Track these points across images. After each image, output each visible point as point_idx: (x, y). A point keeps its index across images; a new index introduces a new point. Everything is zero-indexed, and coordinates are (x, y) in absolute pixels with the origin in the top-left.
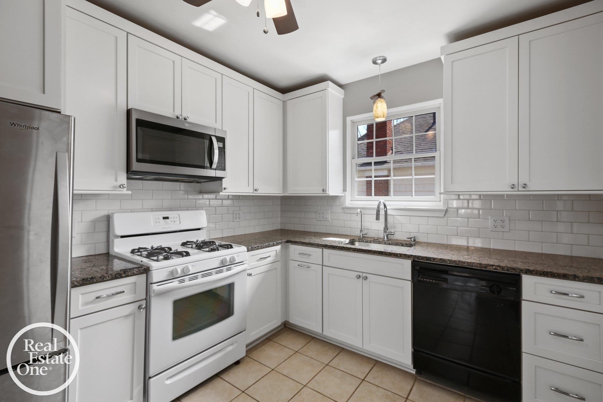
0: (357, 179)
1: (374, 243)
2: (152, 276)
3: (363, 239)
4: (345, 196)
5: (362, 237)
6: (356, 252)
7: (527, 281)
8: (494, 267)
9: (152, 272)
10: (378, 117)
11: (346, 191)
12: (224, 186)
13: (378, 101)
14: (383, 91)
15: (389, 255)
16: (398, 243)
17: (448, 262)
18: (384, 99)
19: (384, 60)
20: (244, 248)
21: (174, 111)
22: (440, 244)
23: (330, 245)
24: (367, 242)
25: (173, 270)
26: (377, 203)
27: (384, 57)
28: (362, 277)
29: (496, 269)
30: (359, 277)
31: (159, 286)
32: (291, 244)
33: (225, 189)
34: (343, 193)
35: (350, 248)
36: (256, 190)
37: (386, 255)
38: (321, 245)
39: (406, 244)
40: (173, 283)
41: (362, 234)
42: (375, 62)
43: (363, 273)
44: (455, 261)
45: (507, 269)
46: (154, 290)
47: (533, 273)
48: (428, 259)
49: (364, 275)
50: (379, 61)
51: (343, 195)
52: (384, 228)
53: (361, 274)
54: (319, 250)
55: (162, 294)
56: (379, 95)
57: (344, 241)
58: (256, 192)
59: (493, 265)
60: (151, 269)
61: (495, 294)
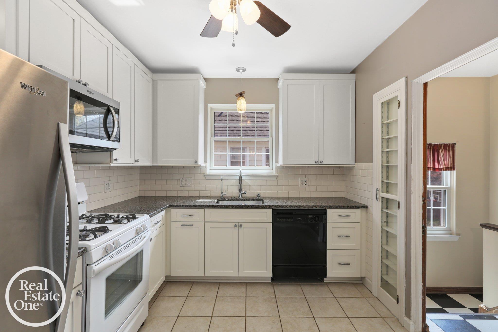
0: (214, 153)
1: (234, 201)
2: (92, 256)
3: (223, 199)
4: (206, 166)
5: (223, 197)
6: (234, 208)
7: (330, 212)
8: (316, 207)
9: (91, 252)
10: (242, 110)
11: (207, 162)
12: (114, 157)
13: (241, 99)
14: (244, 92)
15: (258, 207)
16: (250, 199)
17: (294, 207)
18: (245, 98)
19: (244, 70)
20: (147, 216)
21: (73, 75)
22: (275, 197)
23: (212, 205)
24: (228, 201)
25: (106, 246)
26: (239, 171)
27: (245, 69)
28: (238, 226)
29: (317, 208)
30: (235, 226)
31: (97, 266)
32: (172, 208)
33: (115, 160)
34: (204, 164)
35: (230, 205)
36: (136, 161)
37: (256, 207)
38: (203, 206)
39: (256, 199)
40: (106, 260)
41: (223, 195)
42: (238, 70)
43: (238, 222)
44: (297, 206)
45: (322, 207)
46: (94, 271)
47: (332, 207)
48: (283, 206)
49: (240, 224)
50: (241, 71)
51: (205, 165)
52: (239, 189)
53: (237, 224)
54: (202, 210)
55: (99, 273)
56: (241, 95)
57: (213, 202)
58: (137, 163)
59: (315, 206)
60: (88, 249)
61: (316, 222)
